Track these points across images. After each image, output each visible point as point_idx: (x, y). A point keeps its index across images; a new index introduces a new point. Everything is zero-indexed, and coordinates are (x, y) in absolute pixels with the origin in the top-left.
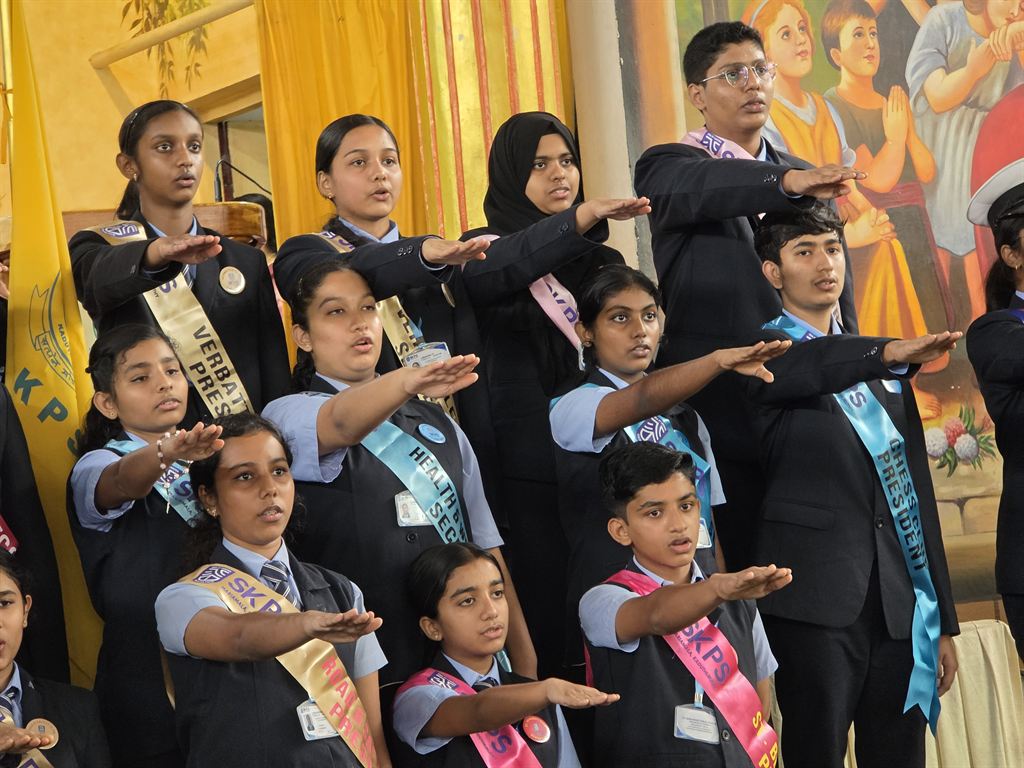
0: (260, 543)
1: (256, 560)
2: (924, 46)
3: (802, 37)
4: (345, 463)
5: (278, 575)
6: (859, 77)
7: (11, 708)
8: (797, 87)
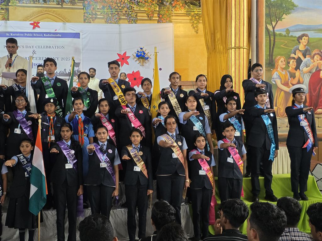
0: (172, 132)
1: (171, 134)
2: (303, 64)
3: (284, 62)
4: (187, 122)
5: (173, 136)
6: (293, 68)
7: (138, 150)
8: (283, 69)
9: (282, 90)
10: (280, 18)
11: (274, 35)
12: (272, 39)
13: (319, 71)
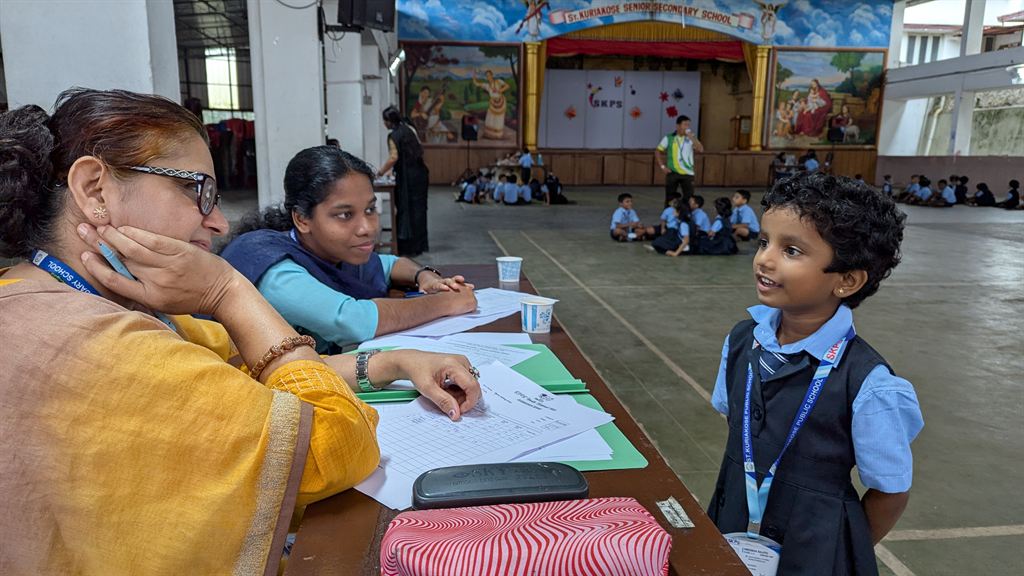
10: (783, 81)
11: (780, 90)
12: (778, 92)
13: (803, 110)
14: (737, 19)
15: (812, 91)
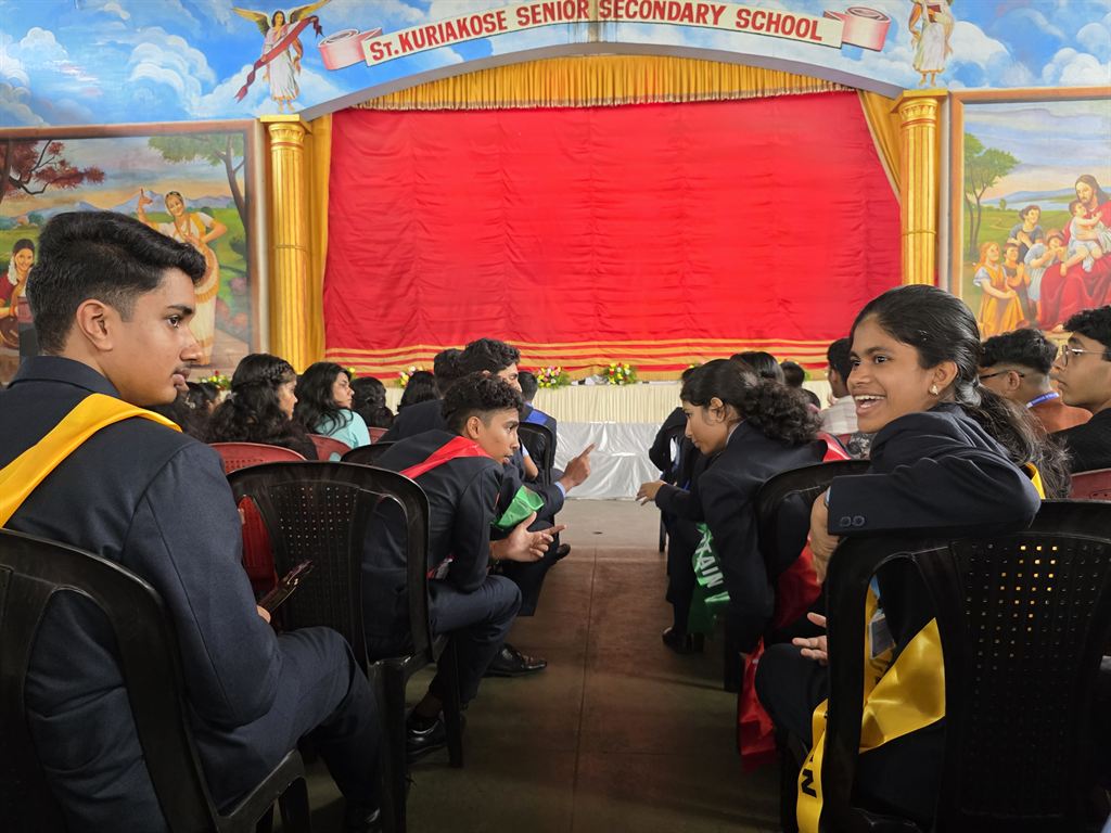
2: (1030, 253)
3: (997, 252)
6: (1012, 261)
8: (994, 263)
9: (992, 296)
10: (990, 183)
11: (979, 208)
12: (976, 215)
13: (1058, 264)
14: (840, 24)
15: (1080, 210)
